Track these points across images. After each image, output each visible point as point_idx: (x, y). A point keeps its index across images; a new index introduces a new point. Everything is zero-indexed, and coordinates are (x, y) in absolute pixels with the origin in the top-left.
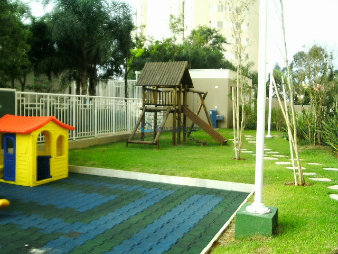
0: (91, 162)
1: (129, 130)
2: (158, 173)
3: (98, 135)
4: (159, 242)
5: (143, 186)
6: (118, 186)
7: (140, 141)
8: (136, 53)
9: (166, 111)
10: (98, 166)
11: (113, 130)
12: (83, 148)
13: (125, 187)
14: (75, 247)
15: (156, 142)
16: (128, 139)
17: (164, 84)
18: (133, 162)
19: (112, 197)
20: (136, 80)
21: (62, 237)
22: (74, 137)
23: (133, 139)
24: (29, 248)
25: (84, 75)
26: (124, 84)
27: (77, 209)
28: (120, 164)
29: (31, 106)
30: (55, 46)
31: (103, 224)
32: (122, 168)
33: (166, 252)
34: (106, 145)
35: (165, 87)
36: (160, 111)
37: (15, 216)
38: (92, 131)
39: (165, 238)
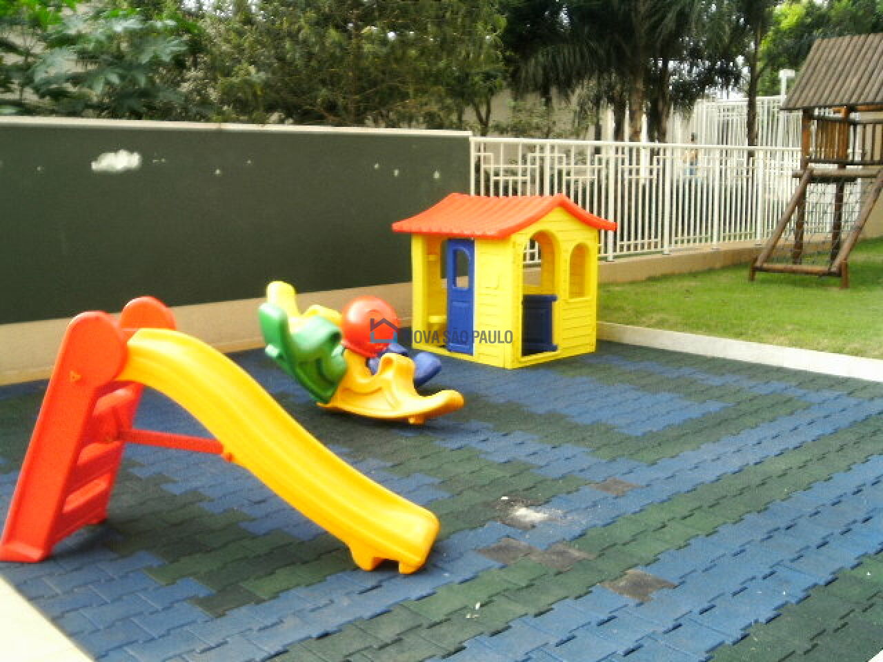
0: (656, 317)
1: (759, 238)
2: (845, 351)
3: (673, 248)
4: (848, 530)
5: (800, 384)
6: (730, 379)
7: (790, 266)
8: (782, 18)
9: (874, 180)
10: (673, 327)
11: (712, 237)
12: (633, 283)
13: (746, 384)
14: (618, 516)
15: (840, 268)
16: (756, 260)
17: (870, 99)
18: (772, 319)
19: (713, 406)
20: (782, 98)
21: (587, 489)
22: (610, 254)
23: (769, 258)
24: (509, 504)
25: (637, 90)
26: (745, 111)
27: (621, 427)
28: (732, 325)
29: (507, 172)
30: (564, 17)
31: (690, 470)
32: (739, 335)
33: (869, 557)
34: (694, 275)
35: (871, 107)
36: (852, 179)
37: (475, 432)
38: (656, 237)
39: (866, 520)
